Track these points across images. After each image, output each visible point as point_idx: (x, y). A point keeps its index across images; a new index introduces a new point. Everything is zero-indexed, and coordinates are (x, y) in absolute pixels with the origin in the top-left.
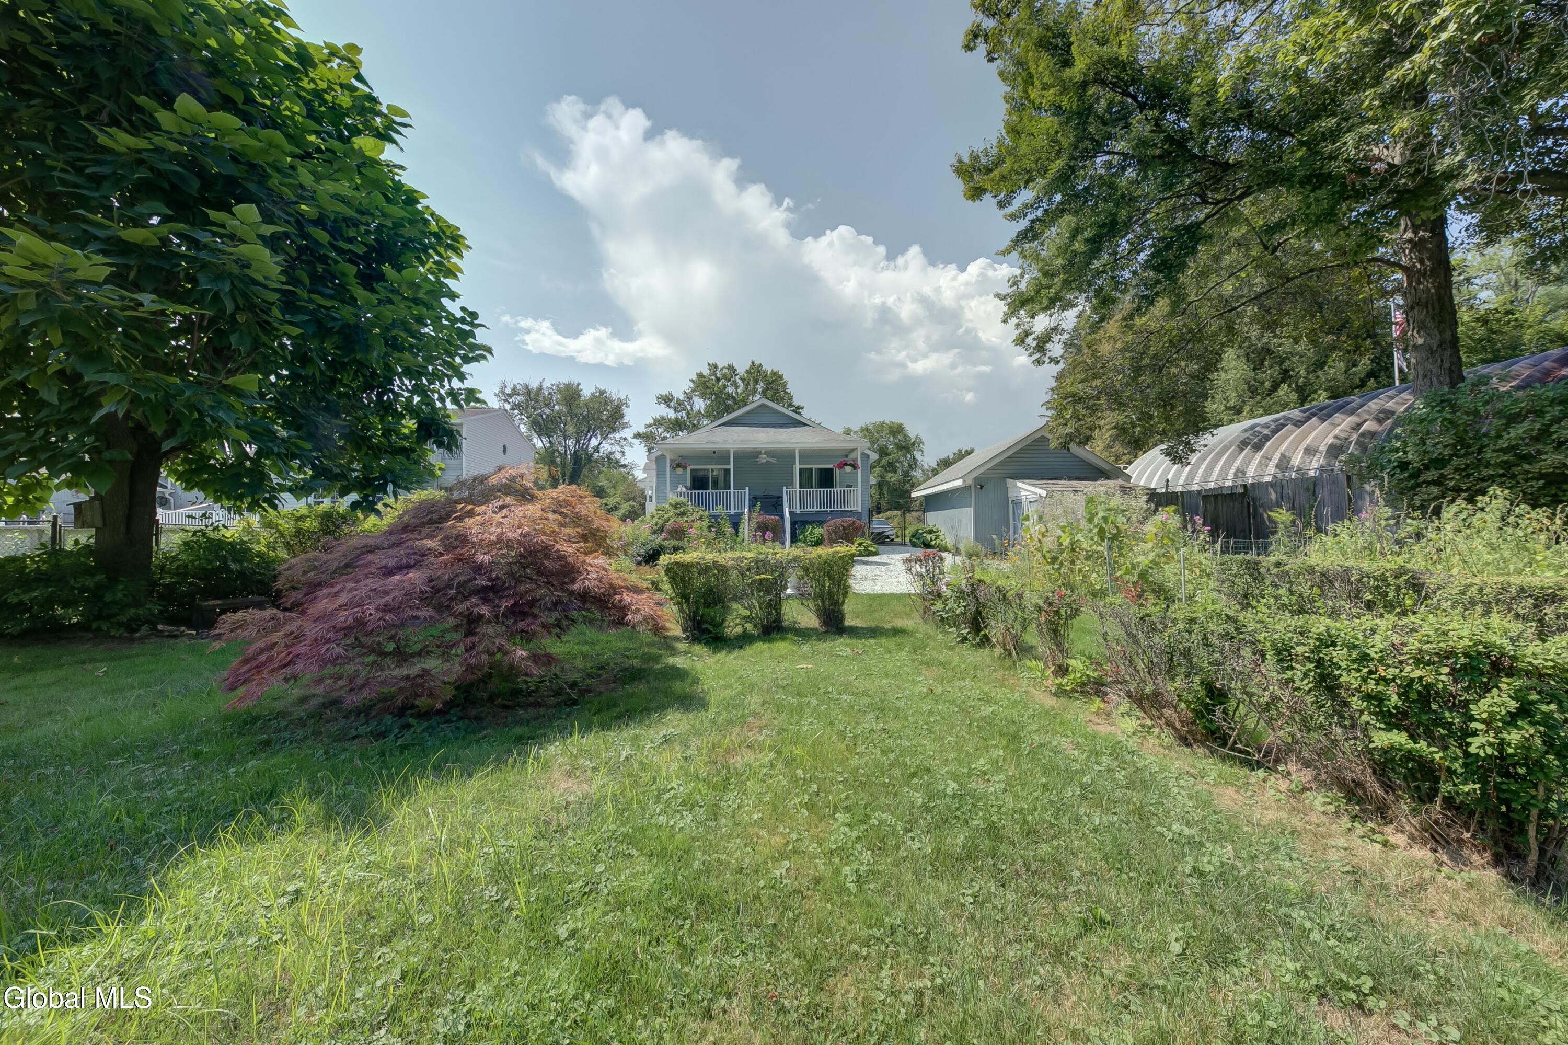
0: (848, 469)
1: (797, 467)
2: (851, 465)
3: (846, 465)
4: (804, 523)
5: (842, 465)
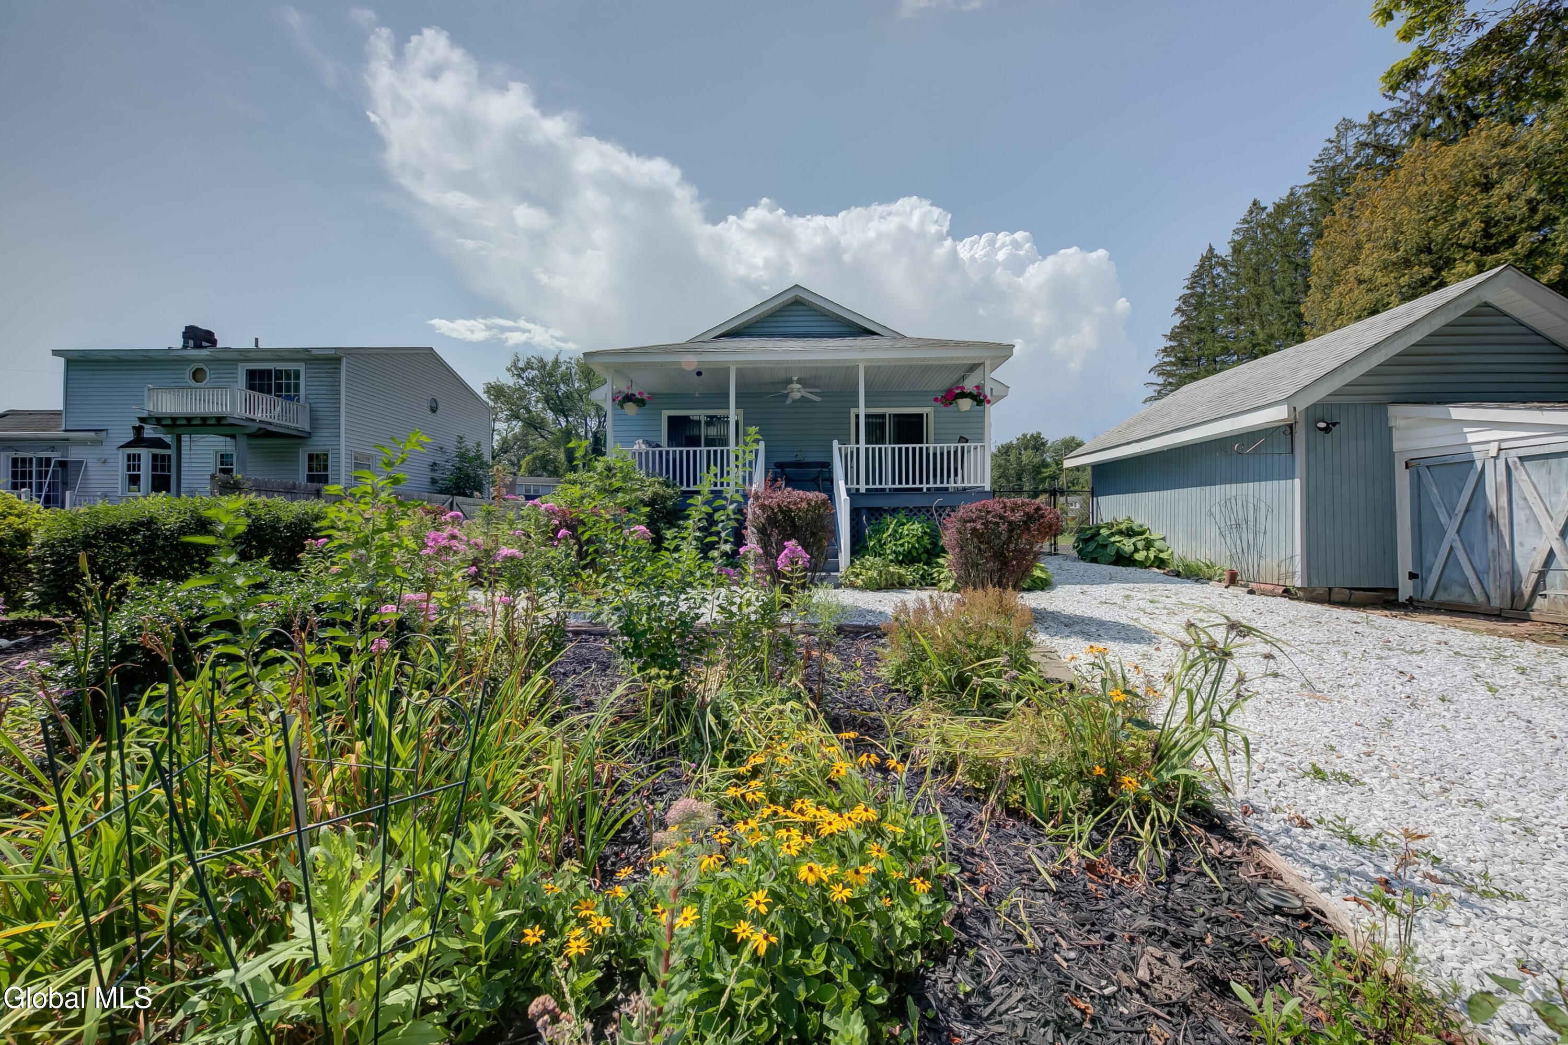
0: (965, 404)
1: (862, 411)
2: (970, 395)
3: (963, 395)
4: (877, 513)
5: (951, 396)
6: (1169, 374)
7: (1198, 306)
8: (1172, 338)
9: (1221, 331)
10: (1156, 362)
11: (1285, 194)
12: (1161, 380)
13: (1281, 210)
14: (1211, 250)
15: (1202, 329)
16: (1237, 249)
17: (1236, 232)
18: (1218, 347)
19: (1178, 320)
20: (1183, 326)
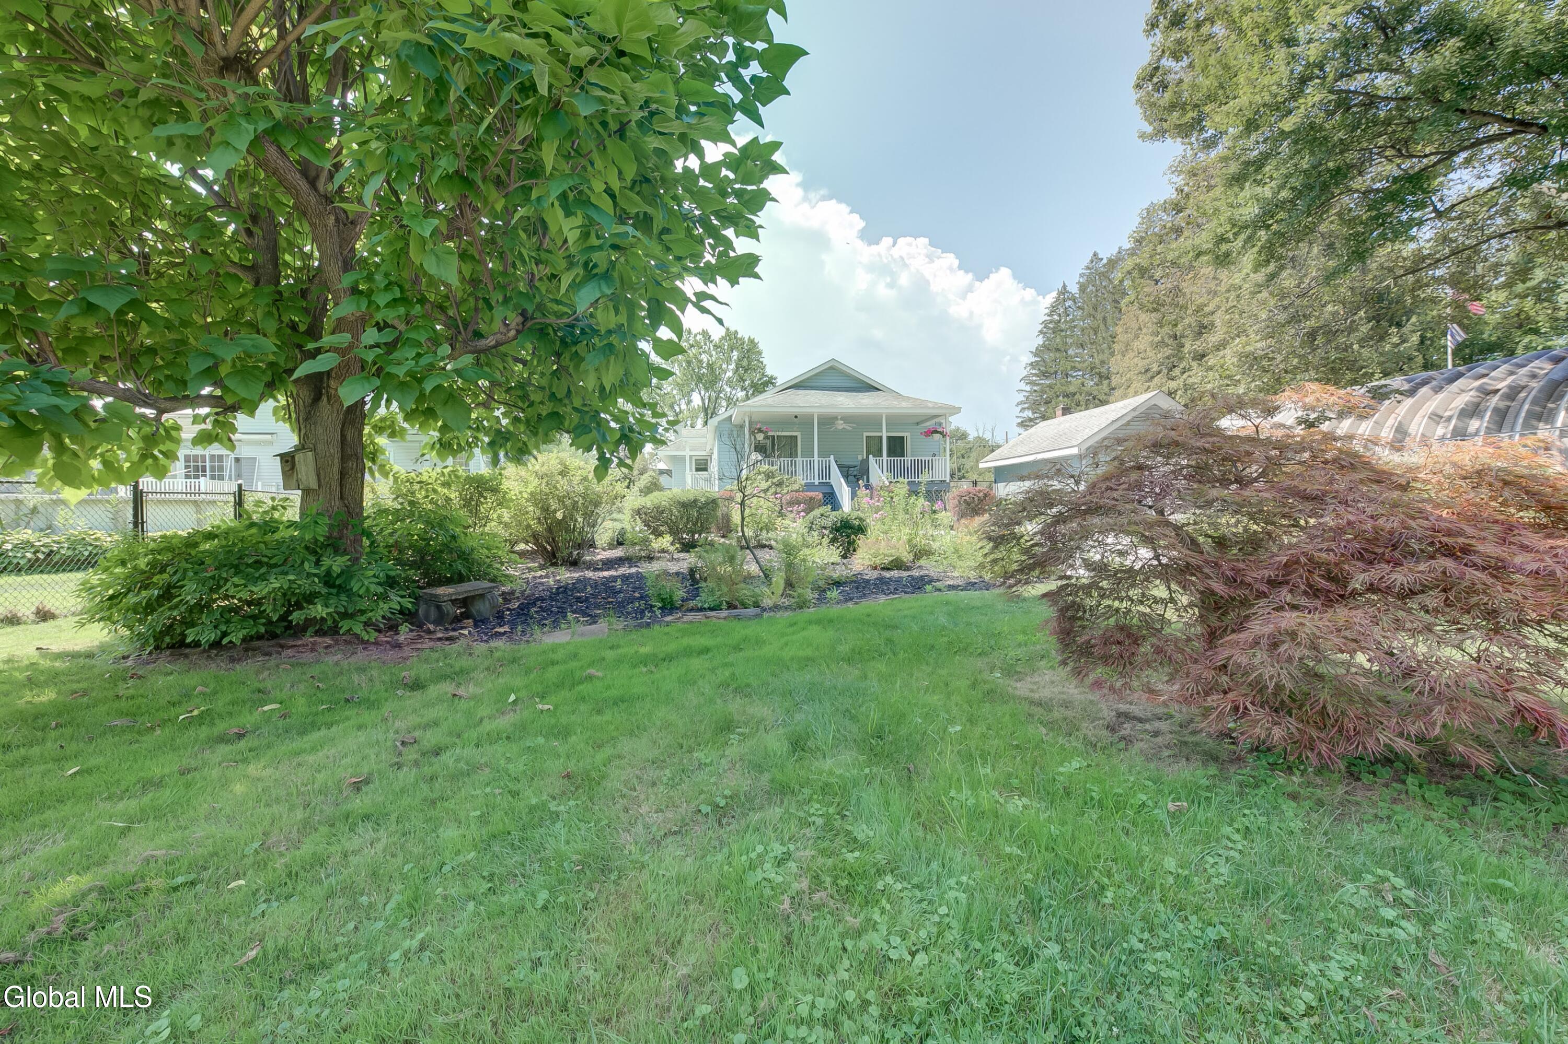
6: (1033, 383)
7: (1057, 330)
8: (1036, 355)
9: (1070, 352)
10: (1025, 373)
11: (1115, 251)
12: (1028, 388)
13: (1112, 263)
14: (1064, 287)
15: (1058, 350)
16: (1083, 288)
17: (1082, 275)
18: (1069, 365)
19: (1040, 340)
20: (1044, 346)
